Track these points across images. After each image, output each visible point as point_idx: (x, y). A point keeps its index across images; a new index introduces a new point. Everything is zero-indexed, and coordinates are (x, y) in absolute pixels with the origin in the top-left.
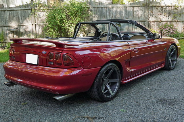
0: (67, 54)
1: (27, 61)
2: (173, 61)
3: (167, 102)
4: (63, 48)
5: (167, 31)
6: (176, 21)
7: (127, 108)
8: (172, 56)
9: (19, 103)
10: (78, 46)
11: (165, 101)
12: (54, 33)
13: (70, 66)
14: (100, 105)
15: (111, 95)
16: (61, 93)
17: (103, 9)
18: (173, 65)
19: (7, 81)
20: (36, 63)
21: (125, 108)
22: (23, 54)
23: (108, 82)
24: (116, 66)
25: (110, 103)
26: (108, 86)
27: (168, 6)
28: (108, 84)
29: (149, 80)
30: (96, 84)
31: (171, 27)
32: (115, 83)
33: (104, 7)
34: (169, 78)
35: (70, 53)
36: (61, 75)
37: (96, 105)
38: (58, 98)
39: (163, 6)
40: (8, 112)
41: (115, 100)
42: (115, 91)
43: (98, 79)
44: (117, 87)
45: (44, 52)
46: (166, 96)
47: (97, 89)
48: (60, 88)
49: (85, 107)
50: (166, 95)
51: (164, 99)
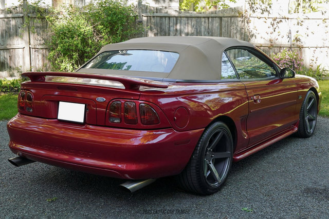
0: (147, 103)
1: (60, 117)
2: (310, 120)
3: (321, 193)
4: (137, 90)
5: (287, 64)
6: (299, 47)
7: (252, 206)
8: (310, 111)
9: (41, 198)
10: (166, 87)
11: (316, 192)
12: (71, 64)
13: (153, 125)
14: (201, 200)
15: (217, 181)
16: (135, 177)
17: (164, 19)
18: (311, 128)
19: (14, 157)
20: (81, 120)
21: (249, 206)
22: (51, 103)
23: (212, 157)
24: (226, 126)
25: (216, 197)
26: (212, 166)
27: (285, 18)
28: (211, 162)
29: (275, 155)
30: (195, 161)
31: (295, 57)
32: (224, 159)
33: (165, 17)
34: (310, 152)
35: (151, 100)
36: (136, 142)
37: (192, 200)
38: (130, 187)
39: (277, 18)
40: (26, 214)
41: (224, 191)
42: (224, 174)
43: (198, 152)
44: (227, 166)
45: (101, 99)
46: (315, 183)
47: (197, 171)
48: (133, 167)
49: (173, 205)
50: (315, 181)
51: (313, 188)
